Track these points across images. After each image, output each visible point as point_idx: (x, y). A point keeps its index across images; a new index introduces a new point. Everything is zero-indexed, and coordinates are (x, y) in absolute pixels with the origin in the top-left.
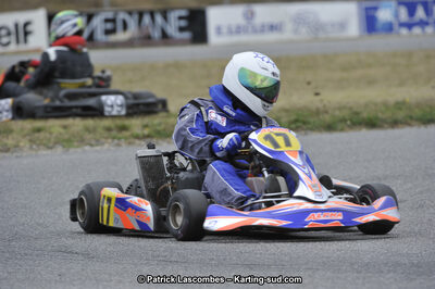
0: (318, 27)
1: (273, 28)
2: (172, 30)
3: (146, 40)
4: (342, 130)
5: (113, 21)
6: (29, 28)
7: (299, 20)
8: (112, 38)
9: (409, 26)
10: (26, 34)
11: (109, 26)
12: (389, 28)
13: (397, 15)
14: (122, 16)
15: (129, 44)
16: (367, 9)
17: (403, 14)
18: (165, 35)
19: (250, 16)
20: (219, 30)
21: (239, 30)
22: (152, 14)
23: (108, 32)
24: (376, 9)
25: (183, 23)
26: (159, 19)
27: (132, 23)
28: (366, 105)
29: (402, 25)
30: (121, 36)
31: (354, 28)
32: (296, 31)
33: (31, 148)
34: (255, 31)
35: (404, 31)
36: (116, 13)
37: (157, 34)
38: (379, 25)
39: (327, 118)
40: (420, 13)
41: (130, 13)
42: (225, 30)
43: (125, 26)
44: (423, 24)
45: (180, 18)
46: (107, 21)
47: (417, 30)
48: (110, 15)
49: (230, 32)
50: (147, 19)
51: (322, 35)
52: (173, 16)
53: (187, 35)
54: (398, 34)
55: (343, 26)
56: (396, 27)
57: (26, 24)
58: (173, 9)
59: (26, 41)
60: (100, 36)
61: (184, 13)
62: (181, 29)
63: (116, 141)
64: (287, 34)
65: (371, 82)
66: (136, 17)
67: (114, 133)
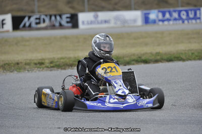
0: (125, 22)
1: (106, 22)
2: (64, 22)
3: (53, 27)
4: (133, 64)
5: (39, 19)
6: (4, 22)
7: (117, 19)
8: (39, 26)
9: (163, 21)
10: (3, 24)
11: (38, 21)
12: (154, 22)
13: (157, 16)
14: (43, 17)
15: (46, 28)
16: (145, 14)
17: (160, 16)
18: (61, 25)
19: (96, 17)
20: (83, 23)
21: (92, 23)
22: (55, 16)
23: (37, 23)
24: (149, 14)
25: (68, 20)
26: (58, 18)
27: (47, 20)
28: (144, 54)
29: (160, 20)
30: (42, 25)
31: (140, 22)
32: (115, 23)
33: (4, 72)
34: (98, 23)
35: (161, 23)
36: (40, 16)
37: (57, 24)
38: (150, 21)
39: (127, 59)
40: (167, 16)
41: (46, 16)
42: (86, 23)
43: (44, 21)
44: (168, 20)
45: (67, 18)
46: (36, 19)
47: (166, 23)
48: (38, 17)
49: (88, 23)
50: (53, 18)
51: (126, 25)
52: (64, 17)
53: (70, 25)
54: (158, 24)
55: (135, 21)
56: (157, 21)
57: (3, 20)
58: (64, 14)
59: (3, 27)
60: (33, 25)
61: (68, 15)
62: (68, 22)
63: (39, 69)
64: (112, 24)
65: (146, 44)
66: (49, 17)
67: (38, 65)
